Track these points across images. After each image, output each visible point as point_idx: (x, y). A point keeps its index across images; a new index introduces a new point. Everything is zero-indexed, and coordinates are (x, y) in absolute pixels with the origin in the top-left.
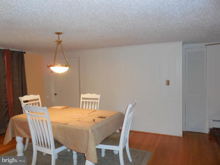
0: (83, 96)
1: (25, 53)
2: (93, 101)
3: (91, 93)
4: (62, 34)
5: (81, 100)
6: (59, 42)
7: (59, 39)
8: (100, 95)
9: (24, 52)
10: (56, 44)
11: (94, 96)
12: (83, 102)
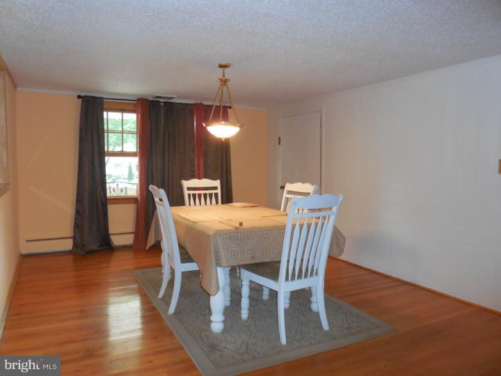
1: (230, 107)
4: (230, 68)
5: (285, 195)
6: (224, 82)
7: (224, 76)
8: (314, 187)
9: (228, 105)
10: (218, 84)
11: (306, 187)
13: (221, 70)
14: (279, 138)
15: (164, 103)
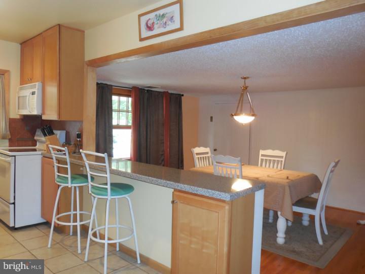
0: (262, 152)
1: (183, 95)
2: (276, 159)
3: (273, 150)
5: (260, 157)
6: (246, 88)
7: (245, 84)
8: (285, 153)
9: (182, 94)
11: (277, 153)
12: (262, 160)
13: (243, 80)
14: (212, 118)
15: (147, 90)
